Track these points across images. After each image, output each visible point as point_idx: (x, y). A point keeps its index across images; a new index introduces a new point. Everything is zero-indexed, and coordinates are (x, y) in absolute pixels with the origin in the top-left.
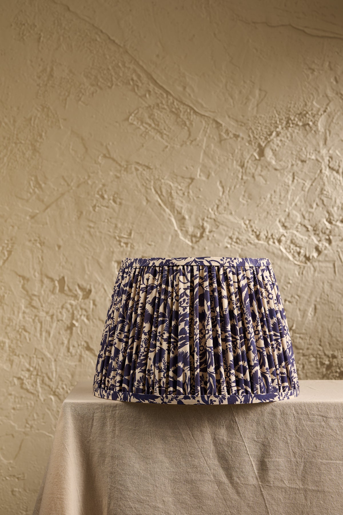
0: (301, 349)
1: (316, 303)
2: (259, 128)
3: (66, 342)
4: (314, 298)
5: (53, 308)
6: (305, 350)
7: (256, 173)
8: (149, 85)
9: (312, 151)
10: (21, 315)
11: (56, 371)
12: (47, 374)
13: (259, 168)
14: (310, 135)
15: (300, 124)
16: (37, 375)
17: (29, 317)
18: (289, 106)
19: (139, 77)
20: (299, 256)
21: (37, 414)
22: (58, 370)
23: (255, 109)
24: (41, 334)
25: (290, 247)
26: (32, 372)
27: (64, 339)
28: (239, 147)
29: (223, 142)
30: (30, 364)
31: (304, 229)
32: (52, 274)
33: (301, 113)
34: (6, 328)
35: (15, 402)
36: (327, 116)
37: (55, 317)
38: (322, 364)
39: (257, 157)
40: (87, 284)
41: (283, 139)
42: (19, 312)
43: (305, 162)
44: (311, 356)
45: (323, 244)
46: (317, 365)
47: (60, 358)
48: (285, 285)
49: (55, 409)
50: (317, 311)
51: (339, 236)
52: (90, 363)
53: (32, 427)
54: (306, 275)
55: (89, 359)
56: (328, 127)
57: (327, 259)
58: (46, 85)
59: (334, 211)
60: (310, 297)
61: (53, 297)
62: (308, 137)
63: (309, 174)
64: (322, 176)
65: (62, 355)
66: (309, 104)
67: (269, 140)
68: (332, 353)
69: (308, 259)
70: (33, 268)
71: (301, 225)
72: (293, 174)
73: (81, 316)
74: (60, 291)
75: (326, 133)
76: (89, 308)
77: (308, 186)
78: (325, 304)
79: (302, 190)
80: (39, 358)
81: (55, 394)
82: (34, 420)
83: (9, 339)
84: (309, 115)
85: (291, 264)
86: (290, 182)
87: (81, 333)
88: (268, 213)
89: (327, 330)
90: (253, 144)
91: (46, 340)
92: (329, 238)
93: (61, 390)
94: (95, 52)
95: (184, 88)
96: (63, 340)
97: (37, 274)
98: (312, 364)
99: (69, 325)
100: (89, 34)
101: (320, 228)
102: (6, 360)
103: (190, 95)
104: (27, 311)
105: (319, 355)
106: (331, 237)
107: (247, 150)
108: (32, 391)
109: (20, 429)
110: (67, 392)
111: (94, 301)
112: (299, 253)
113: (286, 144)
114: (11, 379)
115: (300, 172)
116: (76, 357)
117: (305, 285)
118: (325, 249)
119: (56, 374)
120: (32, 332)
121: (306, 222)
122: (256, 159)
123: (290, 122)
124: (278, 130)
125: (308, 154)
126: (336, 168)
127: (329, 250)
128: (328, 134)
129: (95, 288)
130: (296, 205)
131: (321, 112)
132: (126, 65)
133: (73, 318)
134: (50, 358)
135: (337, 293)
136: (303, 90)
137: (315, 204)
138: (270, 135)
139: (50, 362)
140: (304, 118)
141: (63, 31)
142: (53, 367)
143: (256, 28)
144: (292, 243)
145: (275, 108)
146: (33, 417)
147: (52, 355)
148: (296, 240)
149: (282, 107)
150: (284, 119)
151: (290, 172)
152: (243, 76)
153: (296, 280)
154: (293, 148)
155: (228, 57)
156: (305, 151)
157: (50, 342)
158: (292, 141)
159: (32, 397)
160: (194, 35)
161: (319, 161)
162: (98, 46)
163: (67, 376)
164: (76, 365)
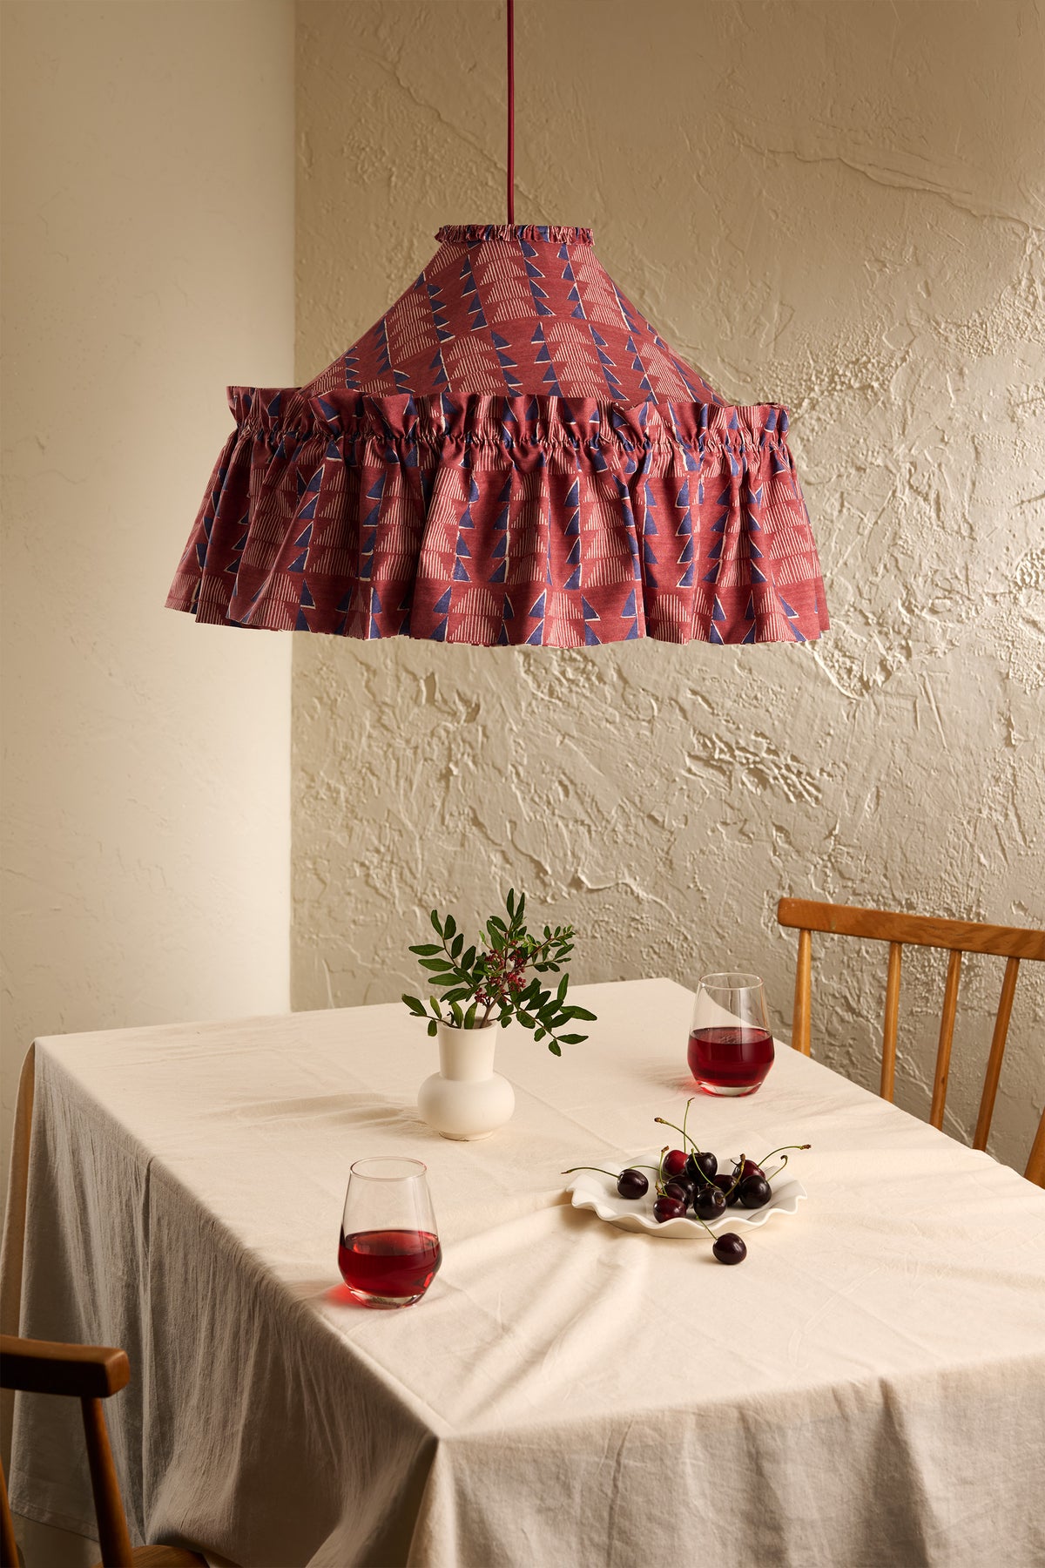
0: (849, 879)
1: (879, 784)
3: (438, 804)
4: (875, 772)
5: (417, 734)
10: (364, 740)
11: (423, 860)
12: (407, 863)
14: (874, 409)
15: (857, 385)
16: (392, 862)
17: (377, 746)
18: (834, 344)
20: (849, 678)
21: (392, 937)
22: (426, 858)
23: (772, 345)
24: (397, 783)
25: (833, 656)
26: (384, 854)
27: (436, 797)
30: (380, 840)
31: (861, 619)
32: (413, 666)
33: (858, 360)
34: (340, 764)
36: (909, 370)
37: (419, 751)
40: (473, 692)
41: (822, 417)
42: (361, 735)
43: (865, 470)
47: (429, 834)
48: (822, 739)
49: (421, 934)
50: (881, 801)
51: (926, 641)
52: (479, 851)
53: (383, 962)
54: (862, 720)
55: (478, 843)
56: (909, 396)
57: (901, 692)
58: (402, 276)
59: (918, 586)
60: (867, 770)
61: (416, 710)
62: (870, 413)
63: (870, 497)
64: (897, 505)
65: (432, 829)
66: (874, 341)
67: (796, 415)
68: (907, 896)
69: (865, 685)
70: (383, 650)
71: (855, 609)
72: (842, 493)
73: (463, 754)
74: (427, 700)
75: (906, 410)
76: (477, 742)
77: (870, 525)
78: (896, 788)
79: (858, 533)
80: (395, 830)
81: (421, 904)
82: (387, 949)
83: (345, 784)
84: (873, 365)
85: (833, 693)
86: (836, 513)
87: (464, 790)
89: (898, 847)
91: (406, 795)
92: (907, 644)
93: (431, 897)
94: (484, 211)
95: (642, 293)
96: (434, 799)
97: (388, 662)
99: (444, 771)
100: (474, 171)
101: (890, 622)
102: (342, 825)
103: (651, 309)
104: (375, 733)
105: (883, 897)
106: (910, 643)
108: (385, 893)
109: (365, 964)
110: (441, 904)
111: (484, 728)
112: (850, 671)
113: (828, 427)
114: (349, 864)
115: (854, 493)
116: (455, 836)
117: (859, 741)
118: (898, 668)
119: (423, 865)
120: (383, 777)
121: (865, 605)
123: (836, 378)
124: (812, 395)
125: (870, 453)
126: (924, 489)
127: (905, 672)
128: (909, 410)
129: (485, 702)
130: (846, 564)
131: (896, 360)
133: (450, 760)
134: (412, 832)
135: (919, 768)
136: (862, 309)
137: (882, 566)
138: (799, 406)
139: (413, 840)
140: (864, 371)
141: (430, 163)
142: (418, 851)
143: (776, 165)
144: (837, 647)
145: (808, 345)
146: (387, 943)
147: (416, 826)
148: (844, 642)
149: (821, 344)
150: (825, 371)
151: (835, 490)
152: (750, 272)
153: (843, 730)
154: (841, 439)
155: (722, 228)
156: (865, 448)
157: (412, 800)
158: (840, 422)
159: (384, 904)
160: (660, 178)
161: (891, 472)
162: (491, 197)
163: (441, 873)
164: (455, 853)
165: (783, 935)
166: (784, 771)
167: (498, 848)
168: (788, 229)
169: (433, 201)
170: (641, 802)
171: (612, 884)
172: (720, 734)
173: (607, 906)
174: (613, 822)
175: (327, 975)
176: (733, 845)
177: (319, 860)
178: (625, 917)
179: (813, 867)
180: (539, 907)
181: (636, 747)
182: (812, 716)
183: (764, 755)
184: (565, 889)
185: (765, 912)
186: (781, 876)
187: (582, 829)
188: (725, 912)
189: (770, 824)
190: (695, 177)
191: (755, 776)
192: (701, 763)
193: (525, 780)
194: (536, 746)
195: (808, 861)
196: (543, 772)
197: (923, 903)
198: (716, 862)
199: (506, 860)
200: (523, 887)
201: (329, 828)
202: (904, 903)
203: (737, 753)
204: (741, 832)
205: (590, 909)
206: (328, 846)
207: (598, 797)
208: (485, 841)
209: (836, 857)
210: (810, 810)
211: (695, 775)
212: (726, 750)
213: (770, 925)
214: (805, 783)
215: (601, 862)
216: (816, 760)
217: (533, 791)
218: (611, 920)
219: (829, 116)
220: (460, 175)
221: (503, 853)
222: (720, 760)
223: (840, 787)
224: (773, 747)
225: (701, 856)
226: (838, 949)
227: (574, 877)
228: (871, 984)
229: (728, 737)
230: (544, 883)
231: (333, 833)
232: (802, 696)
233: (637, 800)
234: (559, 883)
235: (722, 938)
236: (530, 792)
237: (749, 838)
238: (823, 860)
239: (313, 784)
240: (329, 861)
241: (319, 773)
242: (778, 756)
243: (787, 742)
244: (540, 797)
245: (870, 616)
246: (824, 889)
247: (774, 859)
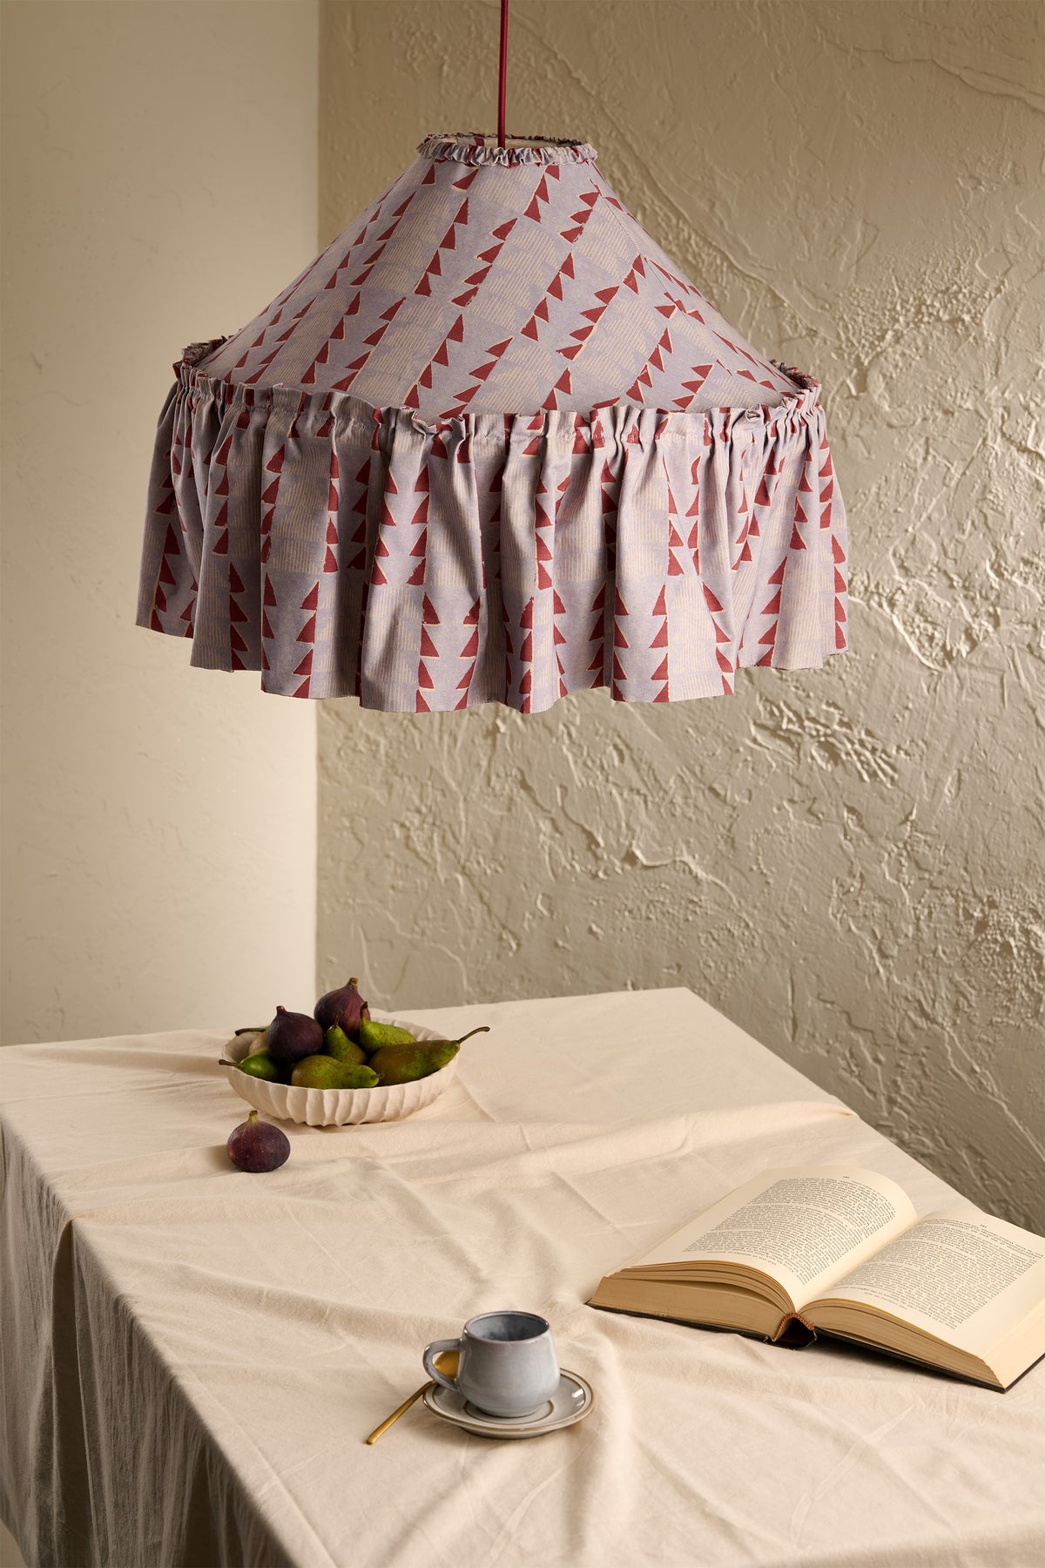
0: (926, 870)
1: (961, 767)
2: (860, 319)
3: (484, 763)
4: (956, 753)
6: (935, 874)
7: (850, 430)
8: (644, 194)
9: (967, 390)
11: (467, 824)
12: (450, 826)
13: (857, 418)
14: (964, 345)
16: (434, 824)
18: (922, 270)
19: (625, 171)
20: (931, 646)
21: (433, 907)
22: (470, 821)
23: (854, 268)
24: (441, 738)
25: (913, 620)
27: (482, 756)
28: (818, 362)
29: (784, 345)
30: (421, 799)
31: (945, 581)
33: (948, 289)
35: (395, 872)
36: (1004, 303)
38: (969, 916)
39: (854, 392)
41: (907, 352)
43: (953, 414)
44: (947, 892)
45: (980, 625)
46: (958, 915)
47: (474, 796)
48: (900, 713)
49: (464, 905)
50: (962, 786)
51: (1016, 610)
52: (527, 816)
53: (423, 933)
54: (943, 694)
55: (526, 809)
56: (1003, 332)
57: (987, 664)
59: (1008, 547)
60: (948, 750)
62: (960, 350)
63: (958, 444)
64: (987, 455)
65: (477, 790)
66: (965, 268)
67: (879, 349)
68: (988, 893)
69: (948, 655)
71: (939, 570)
72: (927, 439)
73: (511, 710)
75: (999, 348)
77: (958, 476)
78: (980, 772)
79: (944, 484)
80: (437, 789)
81: (464, 873)
82: (428, 919)
83: (386, 737)
85: (912, 662)
86: (920, 461)
87: (512, 749)
88: (871, 528)
89: (980, 837)
90: (846, 356)
91: (449, 752)
92: (996, 611)
93: (475, 865)
94: (543, 107)
95: (713, 205)
96: (479, 758)
98: (948, 910)
99: (491, 728)
101: (977, 585)
102: (381, 781)
103: (722, 223)
105: (963, 893)
106: (999, 610)
107: (832, 370)
108: (425, 857)
109: (403, 934)
110: (485, 873)
112: (931, 638)
113: (914, 363)
114: (388, 824)
115: (940, 439)
116: (502, 799)
117: (939, 718)
118: (985, 638)
119: (467, 830)
120: (425, 731)
121: (949, 565)
122: (851, 396)
123: (924, 309)
124: (896, 326)
125: (959, 395)
126: (1018, 438)
127: (993, 642)
128: (1003, 348)
130: (929, 518)
131: (990, 291)
132: (601, 141)
133: (497, 713)
134: (456, 793)
135: (1006, 751)
136: (954, 231)
137: (970, 523)
138: (882, 338)
139: (457, 801)
140: (954, 302)
141: (485, 51)
142: (462, 813)
143: (862, 65)
144: (917, 610)
145: (893, 270)
146: (426, 912)
147: (460, 785)
148: (926, 606)
149: (908, 269)
150: (911, 300)
151: (919, 435)
152: (831, 185)
153: (923, 705)
154: (928, 377)
155: (802, 135)
156: (953, 388)
157: (456, 757)
158: (927, 359)
159: (425, 870)
160: (735, 76)
161: (982, 417)
162: (549, 92)
163: (486, 838)
164: (502, 818)
165: (853, 928)
166: (857, 747)
167: (548, 815)
168: (874, 138)
169: (488, 94)
170: (701, 772)
171: (669, 861)
172: (789, 702)
173: (663, 885)
174: (671, 792)
175: (364, 943)
176: (801, 825)
177: (357, 818)
178: (682, 898)
179: (886, 855)
180: (590, 882)
181: (697, 712)
182: (889, 686)
183: (836, 727)
184: (618, 863)
185: (834, 902)
186: (852, 863)
187: (637, 798)
188: (790, 899)
189: (841, 804)
190: (772, 75)
191: (826, 750)
192: (767, 733)
193: (577, 742)
194: (590, 705)
195: (882, 847)
196: (597, 734)
197: (1006, 901)
198: (781, 844)
199: (556, 828)
200: (573, 859)
201: (368, 784)
202: (985, 900)
203: (807, 723)
204: (810, 811)
205: (645, 887)
206: (366, 803)
207: (655, 765)
208: (533, 806)
209: (912, 846)
210: (885, 791)
211: (760, 745)
212: (794, 719)
213: (839, 916)
214: (880, 761)
215: (658, 836)
216: (893, 735)
217: (585, 754)
218: (667, 901)
219: (921, 10)
220: (517, 66)
221: (553, 821)
222: (788, 730)
223: (919, 768)
224: (846, 719)
225: (766, 835)
226: (912, 947)
227: (627, 852)
228: (947, 988)
229: (797, 705)
230: (597, 858)
231: (371, 790)
232: (878, 664)
233: (697, 769)
234: (612, 857)
235: (787, 927)
236: (582, 755)
237: (818, 818)
238: (898, 847)
239: (351, 735)
240: (367, 819)
241: (357, 724)
242: (851, 729)
243: (862, 714)
244: (593, 761)
245: (955, 577)
246: (898, 880)
247: (846, 843)
